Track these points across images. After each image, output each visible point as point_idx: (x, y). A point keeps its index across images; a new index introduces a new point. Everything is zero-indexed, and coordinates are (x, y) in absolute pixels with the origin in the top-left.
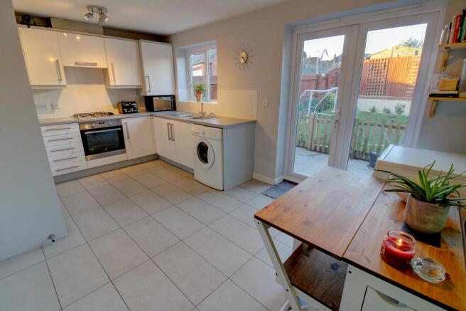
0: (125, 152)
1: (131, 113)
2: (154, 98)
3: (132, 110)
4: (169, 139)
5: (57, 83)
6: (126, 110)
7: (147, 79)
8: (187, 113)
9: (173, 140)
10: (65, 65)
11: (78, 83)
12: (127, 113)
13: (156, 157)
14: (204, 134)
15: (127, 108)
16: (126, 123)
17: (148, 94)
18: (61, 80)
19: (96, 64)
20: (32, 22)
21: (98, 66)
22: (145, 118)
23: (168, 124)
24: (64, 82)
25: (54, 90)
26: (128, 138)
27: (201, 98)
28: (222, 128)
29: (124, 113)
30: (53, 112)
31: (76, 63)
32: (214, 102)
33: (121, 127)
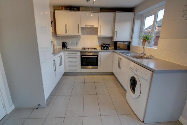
0: (97, 68)
1: (105, 49)
2: (118, 43)
3: (106, 48)
4: (118, 67)
5: (77, 34)
6: (103, 48)
7: (115, 33)
8: (135, 52)
9: (120, 68)
10: (81, 26)
11: (87, 34)
12: (103, 49)
13: (112, 74)
14: (136, 71)
15: (104, 47)
16: (100, 54)
17: (115, 41)
18: (79, 33)
19: (93, 26)
20: (72, 9)
21: (94, 27)
22: (110, 53)
23: (119, 58)
24: (80, 34)
25: (77, 37)
26: (100, 62)
27: (146, 44)
28: (153, 71)
29: (102, 49)
30: (76, 46)
31: (86, 25)
32: (155, 48)
33: (98, 56)
